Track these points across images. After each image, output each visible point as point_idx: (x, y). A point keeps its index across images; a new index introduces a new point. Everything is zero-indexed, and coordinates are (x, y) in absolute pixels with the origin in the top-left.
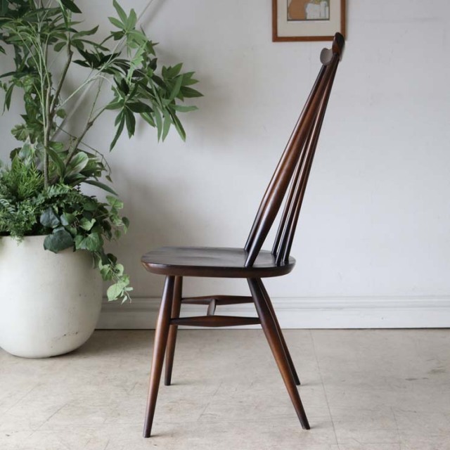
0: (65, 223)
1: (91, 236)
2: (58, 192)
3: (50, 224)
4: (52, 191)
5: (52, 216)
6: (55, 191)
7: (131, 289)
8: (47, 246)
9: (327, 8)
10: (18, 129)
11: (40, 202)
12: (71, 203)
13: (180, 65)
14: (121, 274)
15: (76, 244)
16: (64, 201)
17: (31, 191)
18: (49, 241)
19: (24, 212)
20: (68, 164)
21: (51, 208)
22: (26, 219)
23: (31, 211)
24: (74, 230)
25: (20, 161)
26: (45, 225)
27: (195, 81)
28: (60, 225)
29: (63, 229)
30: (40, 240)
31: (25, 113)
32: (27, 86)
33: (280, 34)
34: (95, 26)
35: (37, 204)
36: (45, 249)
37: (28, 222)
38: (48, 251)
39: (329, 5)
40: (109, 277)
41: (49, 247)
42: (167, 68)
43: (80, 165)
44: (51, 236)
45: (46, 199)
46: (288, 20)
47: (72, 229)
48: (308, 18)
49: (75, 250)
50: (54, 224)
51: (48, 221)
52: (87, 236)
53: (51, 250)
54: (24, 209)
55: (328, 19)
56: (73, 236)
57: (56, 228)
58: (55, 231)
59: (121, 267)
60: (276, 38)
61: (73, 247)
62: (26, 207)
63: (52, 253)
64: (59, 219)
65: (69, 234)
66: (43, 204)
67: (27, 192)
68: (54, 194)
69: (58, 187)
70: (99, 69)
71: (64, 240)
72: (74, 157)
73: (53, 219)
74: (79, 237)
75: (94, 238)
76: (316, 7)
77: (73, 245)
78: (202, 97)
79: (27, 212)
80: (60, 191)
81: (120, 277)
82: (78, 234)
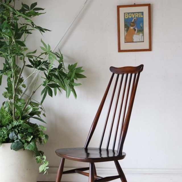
0: (20, 138)
1: (31, 143)
2: (18, 124)
3: (13, 138)
4: (15, 123)
5: (14, 134)
6: (16, 123)
7: (48, 168)
8: (12, 148)
9: (143, 37)
10: (5, 94)
11: (10, 128)
12: (23, 128)
13: (76, 64)
14: (44, 160)
15: (25, 147)
16: (20, 128)
17: (7, 122)
18: (13, 145)
19: (2, 133)
20: (24, 110)
21: (14, 131)
22: (3, 136)
23: (5, 132)
24: (24, 141)
25: (4, 108)
26: (11, 138)
27: (83, 71)
28: (17, 139)
29: (19, 140)
30: (9, 145)
31: (7, 87)
32: (8, 75)
33: (121, 49)
34: (36, 50)
35: (9, 129)
36: (11, 149)
37: (4, 137)
38: (12, 150)
39: (143, 35)
40: (40, 161)
41: (13, 148)
42: (71, 65)
43: (29, 110)
44: (14, 143)
45: (12, 127)
46: (125, 42)
47: (23, 141)
48: (134, 41)
49: (24, 150)
50: (15, 138)
51: (12, 137)
52: (29, 143)
53: (14, 150)
54: (2, 131)
55: (143, 42)
56: (23, 144)
57: (16, 140)
58: (15, 141)
59: (45, 157)
60: (120, 51)
61: (23, 148)
62: (3, 130)
63: (14, 151)
64: (17, 136)
65: (21, 143)
66: (11, 129)
67: (5, 123)
68: (16, 124)
69: (18, 121)
70: (37, 68)
71: (19, 145)
72: (26, 107)
73: (15, 136)
74: (26, 144)
75: (32, 145)
76: (138, 36)
77: (23, 147)
78: (86, 78)
79: (3, 133)
80: (19, 123)
81: (44, 162)
82: (25, 143)
